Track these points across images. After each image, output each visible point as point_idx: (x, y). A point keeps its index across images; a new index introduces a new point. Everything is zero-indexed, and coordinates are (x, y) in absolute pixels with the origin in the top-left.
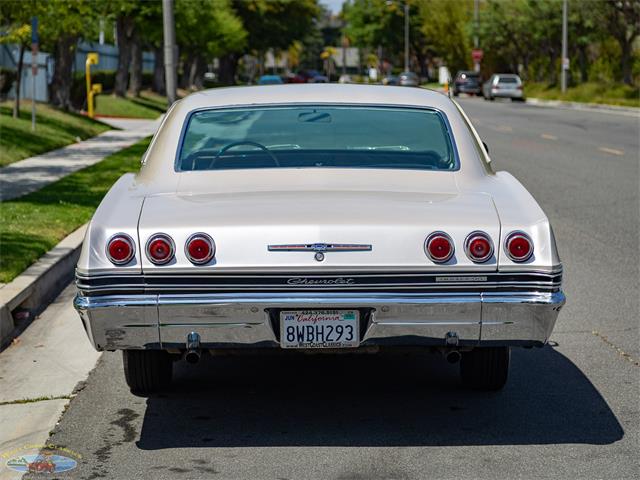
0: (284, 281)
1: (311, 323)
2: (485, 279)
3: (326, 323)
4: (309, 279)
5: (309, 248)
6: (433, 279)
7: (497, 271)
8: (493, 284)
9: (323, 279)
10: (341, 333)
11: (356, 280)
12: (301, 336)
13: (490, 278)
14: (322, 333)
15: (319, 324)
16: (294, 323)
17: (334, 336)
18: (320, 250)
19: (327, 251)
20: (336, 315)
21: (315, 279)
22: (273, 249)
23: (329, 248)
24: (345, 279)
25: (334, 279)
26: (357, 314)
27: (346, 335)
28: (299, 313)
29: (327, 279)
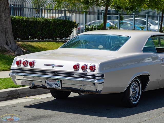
0: (46, 72)
1: (51, 82)
2: (84, 75)
3: (54, 83)
4: (50, 72)
5: (51, 65)
6: (73, 74)
7: (87, 74)
8: (86, 77)
9: (52, 72)
10: (57, 85)
11: (59, 73)
12: (50, 85)
13: (85, 75)
14: (54, 85)
15: (53, 83)
17: (56, 86)
18: (53, 66)
19: (54, 66)
20: (56, 81)
21: (51, 72)
22: (45, 65)
23: (55, 66)
24: (57, 73)
26: (60, 81)
27: (58, 86)
28: (49, 80)
29: (53, 72)
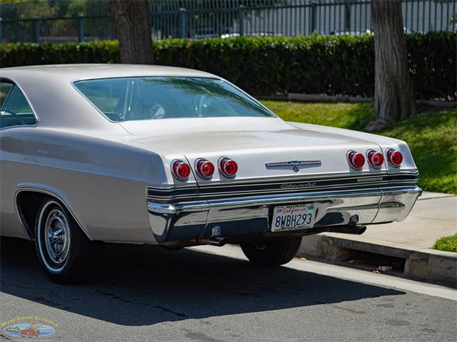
0: (279, 186)
1: (289, 214)
2: (382, 179)
3: (297, 213)
4: (293, 184)
5: (289, 164)
6: (355, 181)
7: (387, 174)
8: (386, 182)
9: (300, 184)
10: (305, 219)
11: (318, 184)
12: (283, 223)
13: (384, 178)
14: (295, 220)
15: (294, 214)
16: (280, 214)
17: (302, 220)
20: (304, 207)
21: (296, 184)
22: (269, 166)
23: (300, 164)
24: (312, 183)
25: (306, 183)
27: (308, 220)
28: (285, 207)
29: (303, 184)
